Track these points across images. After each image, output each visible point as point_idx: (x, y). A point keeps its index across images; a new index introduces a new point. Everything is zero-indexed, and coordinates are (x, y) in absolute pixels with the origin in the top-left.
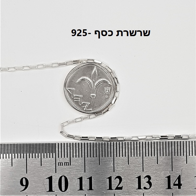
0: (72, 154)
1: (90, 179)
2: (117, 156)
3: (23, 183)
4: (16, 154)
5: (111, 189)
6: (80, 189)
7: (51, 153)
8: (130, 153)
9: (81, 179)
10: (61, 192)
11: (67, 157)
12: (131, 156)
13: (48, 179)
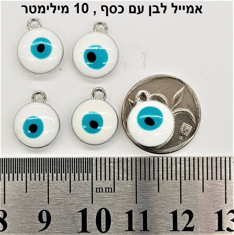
0: (116, 175)
1: (145, 213)
2: (185, 180)
3: (43, 218)
4: (32, 174)
5: (177, 230)
6: (128, 229)
7: (86, 173)
8: (205, 175)
9: (130, 213)
10: (100, 233)
11: (110, 180)
12: (207, 180)
13: (81, 213)
